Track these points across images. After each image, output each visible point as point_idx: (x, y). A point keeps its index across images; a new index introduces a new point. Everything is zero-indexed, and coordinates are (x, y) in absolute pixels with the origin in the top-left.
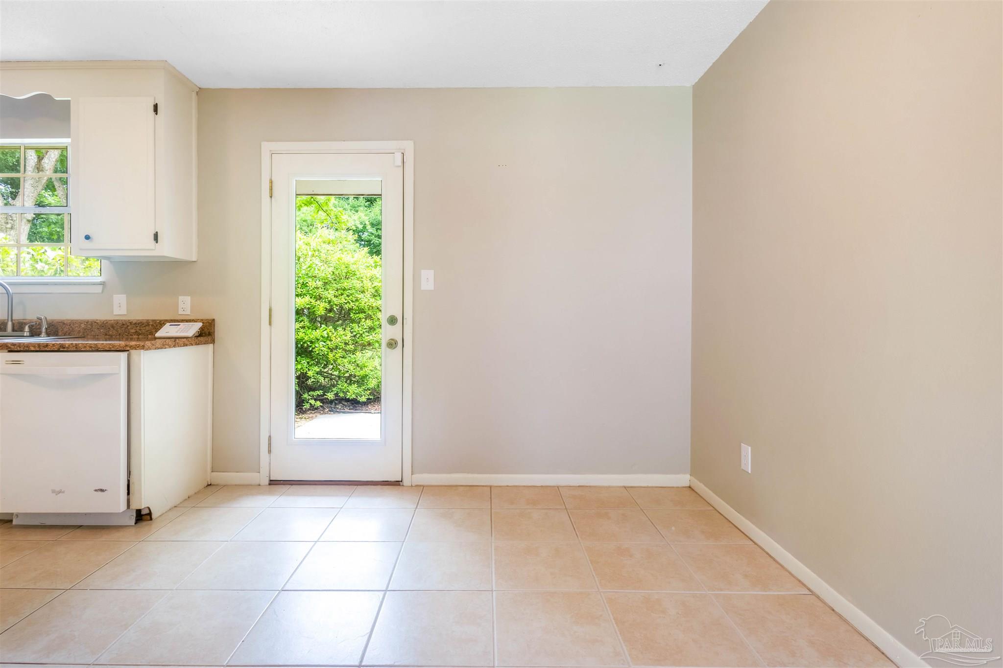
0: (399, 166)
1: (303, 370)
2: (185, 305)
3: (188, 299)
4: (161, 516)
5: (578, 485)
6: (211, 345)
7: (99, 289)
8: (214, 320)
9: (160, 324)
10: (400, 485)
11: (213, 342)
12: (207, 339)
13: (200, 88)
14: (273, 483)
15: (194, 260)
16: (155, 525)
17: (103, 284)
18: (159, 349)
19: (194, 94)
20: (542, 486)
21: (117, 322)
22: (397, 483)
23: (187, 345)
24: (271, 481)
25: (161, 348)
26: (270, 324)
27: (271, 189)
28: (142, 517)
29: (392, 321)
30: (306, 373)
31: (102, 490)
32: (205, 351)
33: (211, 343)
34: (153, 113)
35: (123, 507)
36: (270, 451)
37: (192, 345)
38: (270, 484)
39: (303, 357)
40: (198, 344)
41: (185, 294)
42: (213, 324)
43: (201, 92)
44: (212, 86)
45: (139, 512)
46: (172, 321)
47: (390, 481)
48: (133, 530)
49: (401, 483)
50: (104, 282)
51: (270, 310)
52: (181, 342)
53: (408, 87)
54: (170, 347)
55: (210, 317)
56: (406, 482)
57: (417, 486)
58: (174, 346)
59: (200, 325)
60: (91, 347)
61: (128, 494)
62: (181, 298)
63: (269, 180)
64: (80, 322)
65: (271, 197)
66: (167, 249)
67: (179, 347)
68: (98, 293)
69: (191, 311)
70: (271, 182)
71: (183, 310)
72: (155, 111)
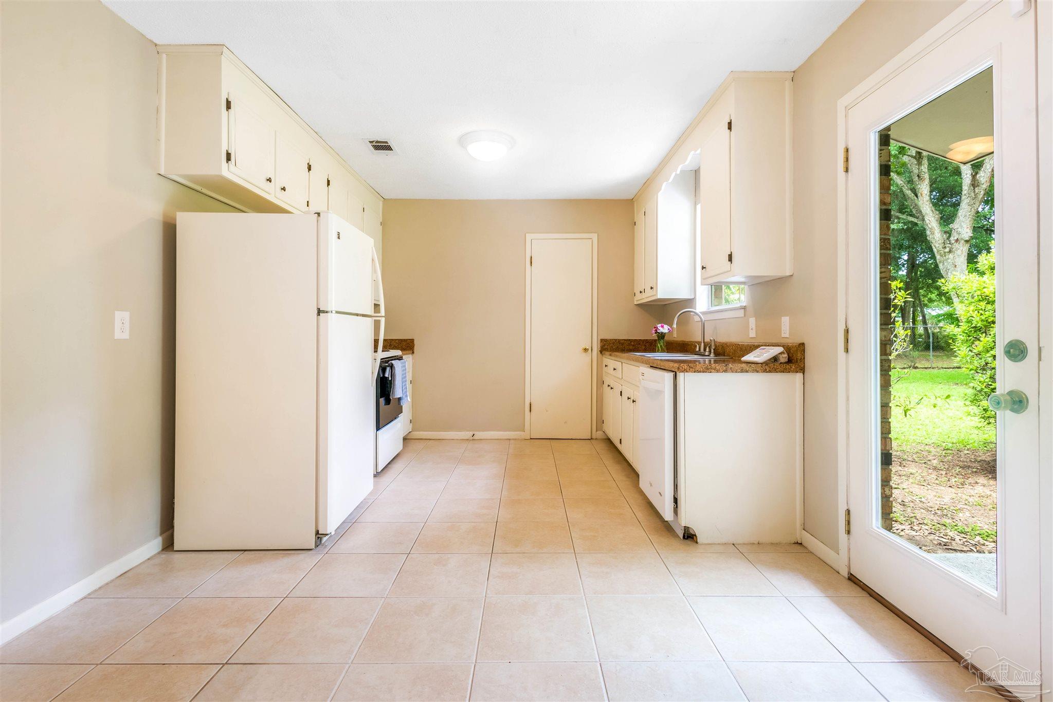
2: (784, 327)
3: (787, 319)
4: (708, 544)
6: (799, 375)
7: (741, 313)
8: (803, 344)
11: (802, 370)
13: (795, 71)
14: (853, 578)
15: (788, 274)
16: (699, 549)
17: (744, 308)
19: (788, 84)
24: (851, 574)
26: (847, 350)
27: (847, 160)
28: (688, 535)
31: (661, 494)
33: (799, 372)
34: (729, 131)
36: (848, 532)
38: (849, 579)
41: (785, 316)
42: (802, 350)
43: (795, 76)
45: (686, 529)
46: (767, 345)
50: (745, 306)
51: (847, 331)
55: (800, 341)
59: (781, 349)
61: (676, 505)
62: (783, 319)
63: (844, 148)
64: (733, 345)
65: (846, 172)
66: (739, 269)
68: (742, 317)
69: (788, 332)
70: (847, 150)
71: (783, 332)
72: (730, 128)
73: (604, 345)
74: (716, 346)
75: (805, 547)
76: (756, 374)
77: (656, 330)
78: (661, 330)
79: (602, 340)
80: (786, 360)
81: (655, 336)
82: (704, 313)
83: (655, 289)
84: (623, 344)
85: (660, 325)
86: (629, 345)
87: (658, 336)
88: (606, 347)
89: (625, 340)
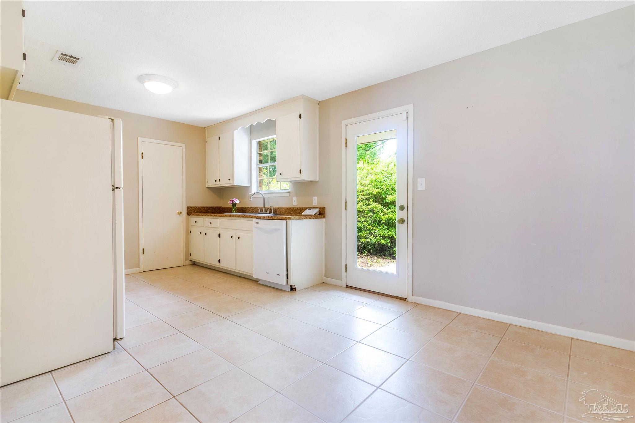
0: (405, 120)
1: (392, 235)
2: (315, 201)
3: (316, 198)
4: (299, 290)
5: (528, 327)
6: (324, 219)
7: (288, 195)
8: (325, 207)
9: (304, 209)
10: (406, 300)
11: (325, 217)
12: (321, 216)
13: (320, 101)
14: (348, 287)
15: (318, 180)
16: (297, 292)
17: (290, 192)
18: (297, 219)
19: (317, 105)
20: (498, 321)
21: (293, 208)
22: (404, 299)
23: (311, 219)
24: (347, 286)
25: (298, 219)
26: (346, 209)
27: (346, 143)
28: (292, 289)
29: (402, 208)
30: (394, 237)
31: (279, 275)
32: (321, 221)
33: (323, 218)
34: (299, 118)
35: (285, 283)
36: (346, 271)
37: (313, 218)
38: (346, 287)
39: (393, 228)
40: (317, 218)
41: (315, 196)
42: (324, 209)
43: (320, 103)
44: (324, 99)
45: (291, 286)
46: (309, 208)
47: (401, 297)
48: (289, 293)
49: (406, 299)
51: (346, 203)
52: (308, 217)
53: (410, 73)
54: (303, 219)
55: (323, 206)
56: (409, 299)
57: (415, 303)
58: (305, 219)
59: (319, 209)
60: (276, 218)
61: (287, 278)
62: (314, 198)
63: (345, 139)
64: (283, 208)
65: (346, 147)
66: (305, 177)
67: (307, 219)
68: (288, 196)
69: (316, 203)
70: (346, 140)
71: (313, 203)
72: (300, 117)
73: (190, 210)
74: (274, 209)
75: (327, 283)
76: (313, 219)
77: (233, 202)
78: (235, 202)
79: (188, 207)
80: (318, 214)
81: (231, 205)
82: (264, 194)
83: (231, 180)
84: (200, 209)
85: (234, 199)
86: (204, 210)
87: (233, 205)
88: (191, 211)
89: (201, 207)
